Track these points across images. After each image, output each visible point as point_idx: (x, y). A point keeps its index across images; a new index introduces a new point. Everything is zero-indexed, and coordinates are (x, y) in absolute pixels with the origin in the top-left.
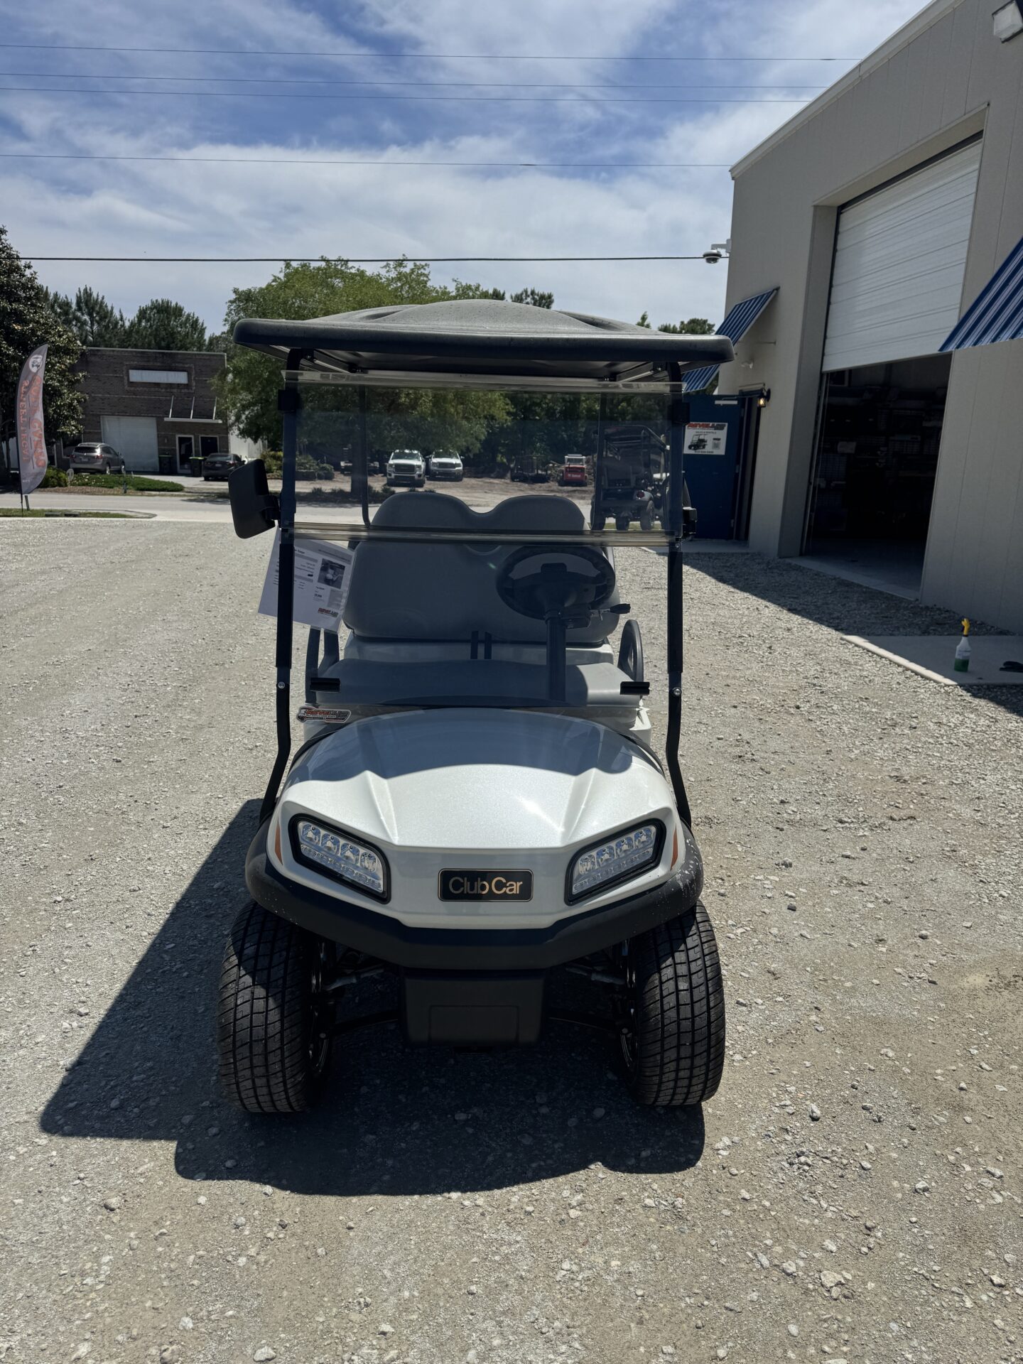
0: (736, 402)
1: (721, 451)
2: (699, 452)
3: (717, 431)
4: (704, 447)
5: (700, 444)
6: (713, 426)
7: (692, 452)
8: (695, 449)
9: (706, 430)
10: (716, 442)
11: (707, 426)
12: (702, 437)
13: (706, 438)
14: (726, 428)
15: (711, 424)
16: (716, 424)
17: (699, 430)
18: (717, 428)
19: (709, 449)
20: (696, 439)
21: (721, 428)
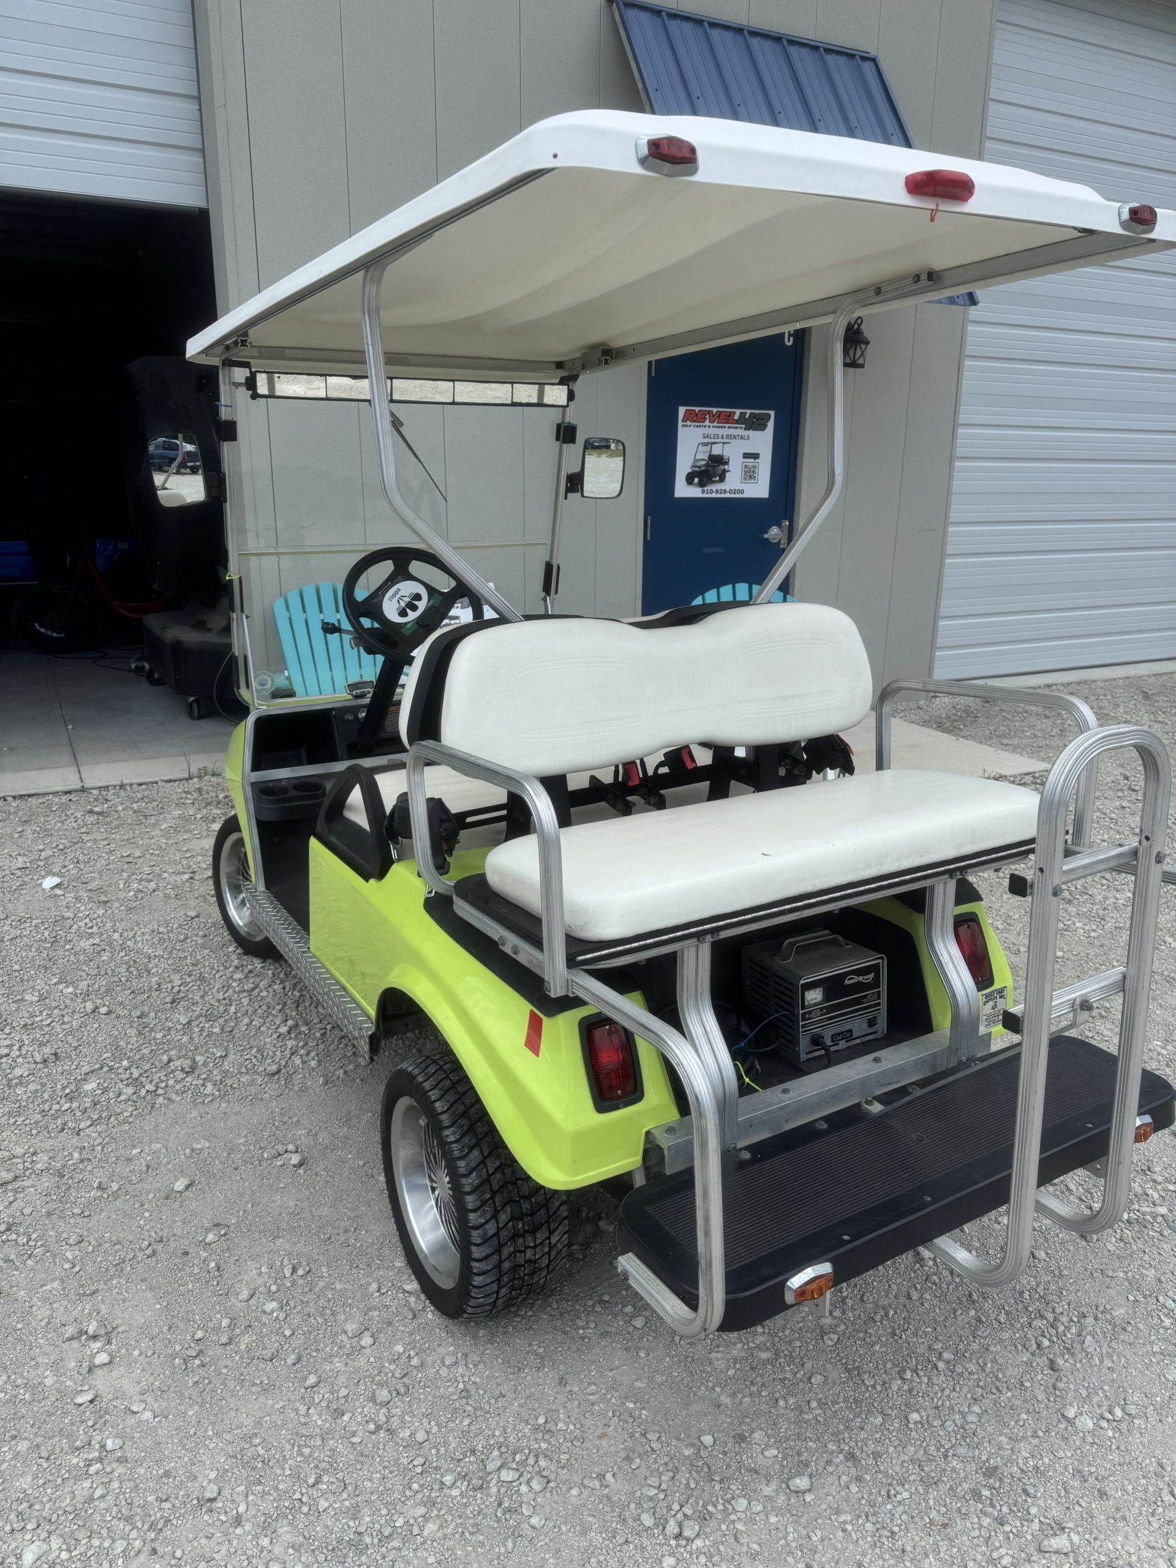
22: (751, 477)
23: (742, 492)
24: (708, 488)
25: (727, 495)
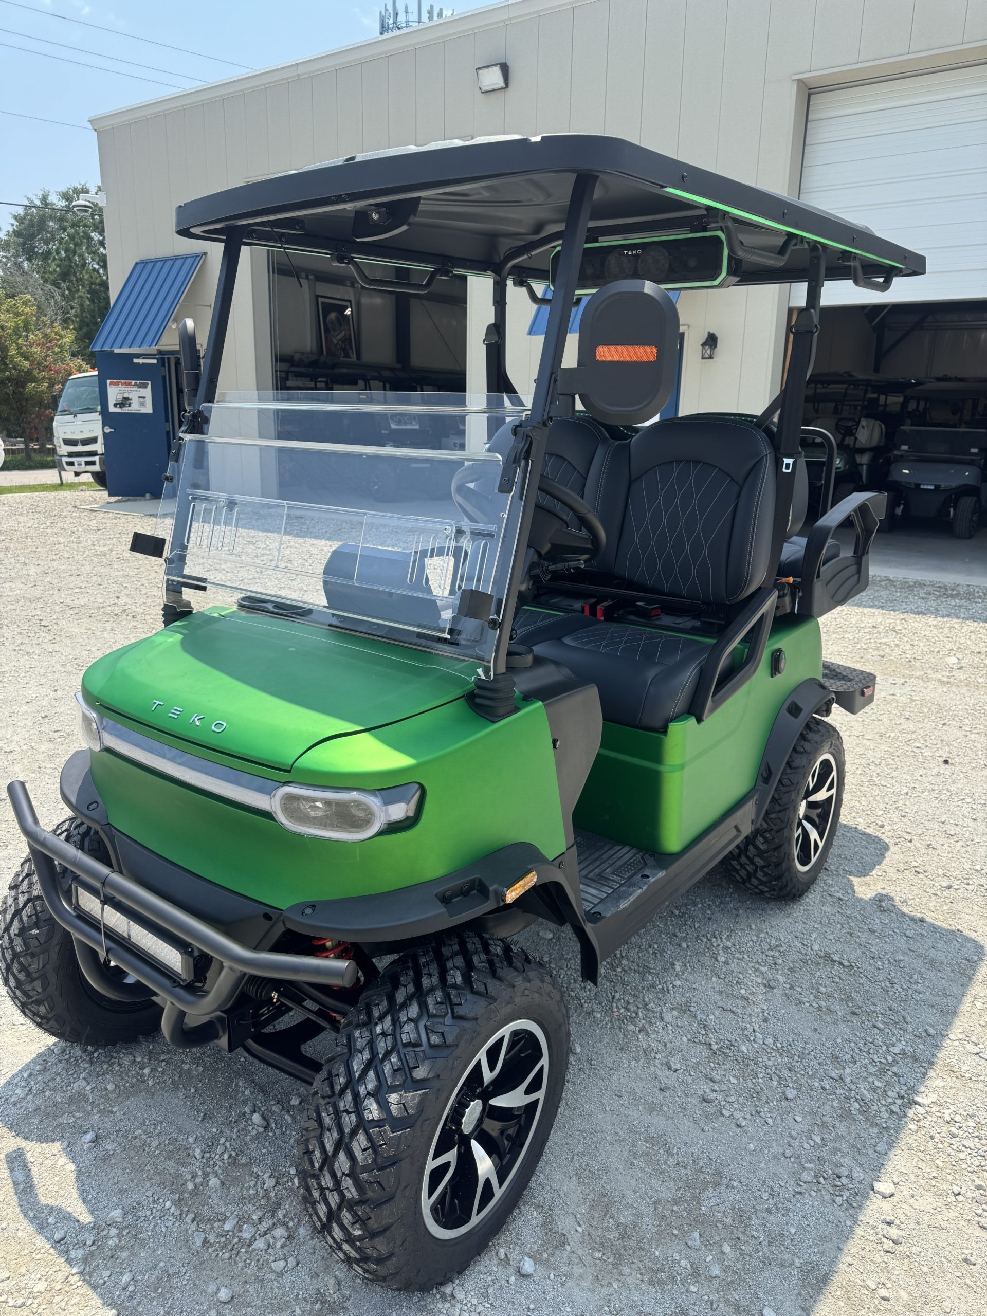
0: (155, 361)
1: (148, 409)
5: (125, 402)
6: (135, 384)
7: (118, 410)
9: (129, 389)
10: (142, 400)
11: (130, 384)
13: (130, 396)
14: (149, 386)
16: (138, 382)
17: (122, 388)
18: (140, 386)
19: (135, 407)
20: (120, 397)
21: (145, 386)
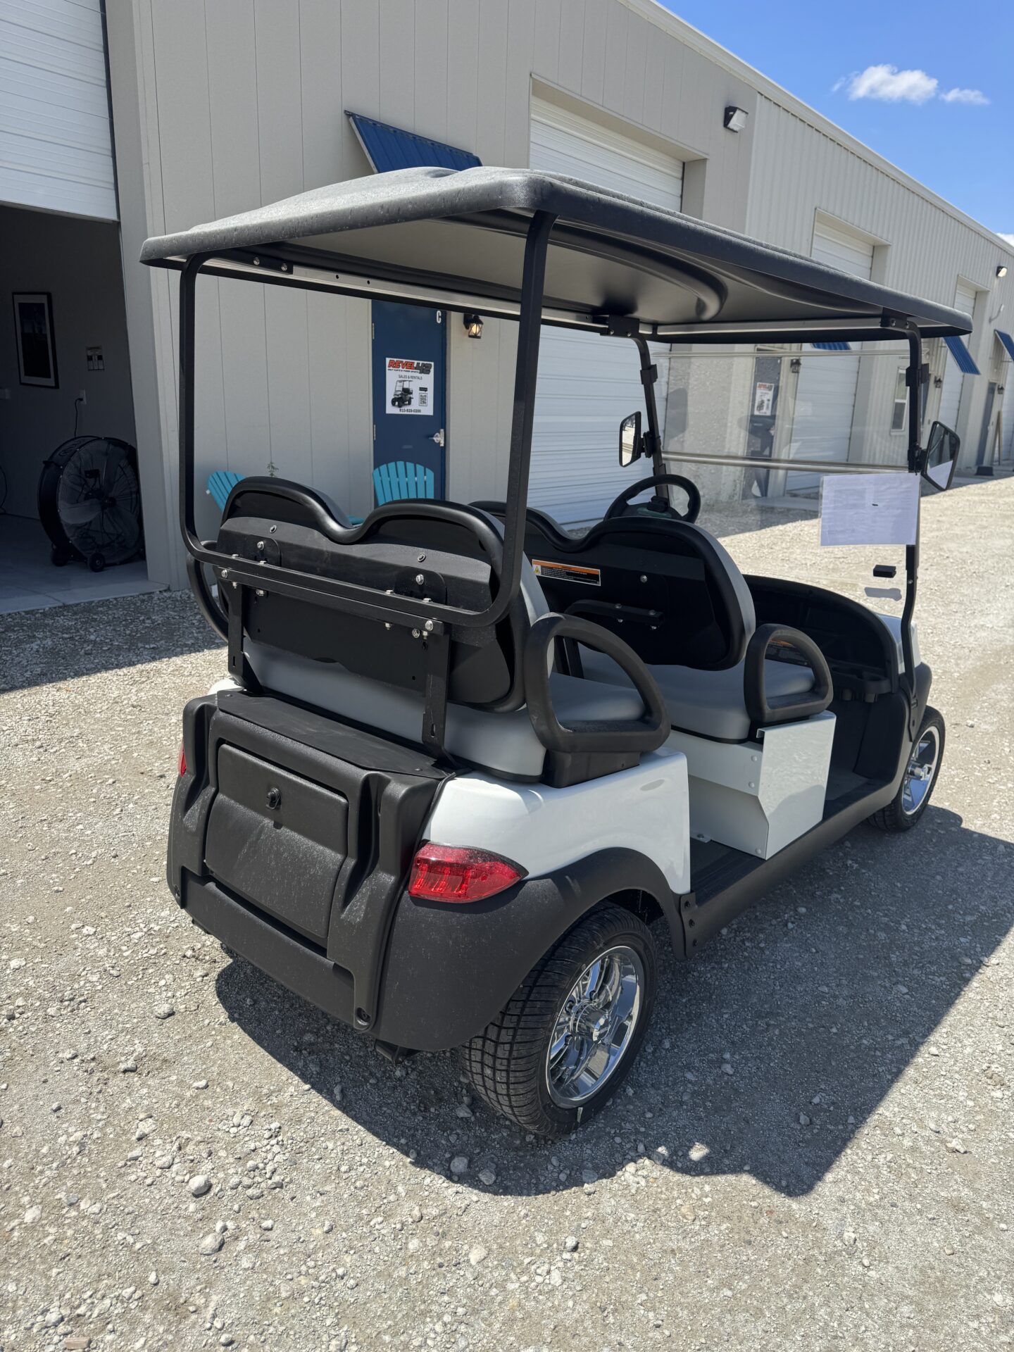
2: (405, 410)
3: (423, 375)
4: (409, 404)
8: (400, 406)
12: (406, 386)
15: (416, 362)
22: (424, 402)
23: (419, 411)
24: (403, 408)
25: (413, 413)
